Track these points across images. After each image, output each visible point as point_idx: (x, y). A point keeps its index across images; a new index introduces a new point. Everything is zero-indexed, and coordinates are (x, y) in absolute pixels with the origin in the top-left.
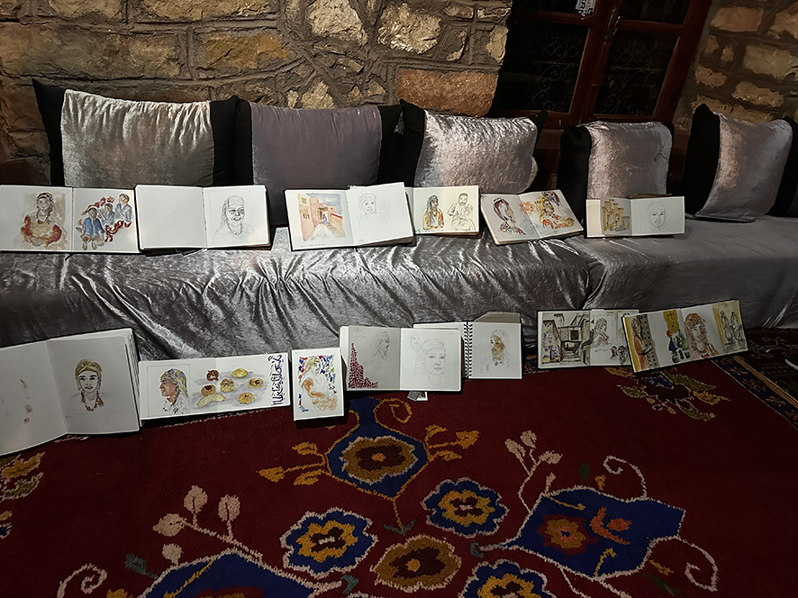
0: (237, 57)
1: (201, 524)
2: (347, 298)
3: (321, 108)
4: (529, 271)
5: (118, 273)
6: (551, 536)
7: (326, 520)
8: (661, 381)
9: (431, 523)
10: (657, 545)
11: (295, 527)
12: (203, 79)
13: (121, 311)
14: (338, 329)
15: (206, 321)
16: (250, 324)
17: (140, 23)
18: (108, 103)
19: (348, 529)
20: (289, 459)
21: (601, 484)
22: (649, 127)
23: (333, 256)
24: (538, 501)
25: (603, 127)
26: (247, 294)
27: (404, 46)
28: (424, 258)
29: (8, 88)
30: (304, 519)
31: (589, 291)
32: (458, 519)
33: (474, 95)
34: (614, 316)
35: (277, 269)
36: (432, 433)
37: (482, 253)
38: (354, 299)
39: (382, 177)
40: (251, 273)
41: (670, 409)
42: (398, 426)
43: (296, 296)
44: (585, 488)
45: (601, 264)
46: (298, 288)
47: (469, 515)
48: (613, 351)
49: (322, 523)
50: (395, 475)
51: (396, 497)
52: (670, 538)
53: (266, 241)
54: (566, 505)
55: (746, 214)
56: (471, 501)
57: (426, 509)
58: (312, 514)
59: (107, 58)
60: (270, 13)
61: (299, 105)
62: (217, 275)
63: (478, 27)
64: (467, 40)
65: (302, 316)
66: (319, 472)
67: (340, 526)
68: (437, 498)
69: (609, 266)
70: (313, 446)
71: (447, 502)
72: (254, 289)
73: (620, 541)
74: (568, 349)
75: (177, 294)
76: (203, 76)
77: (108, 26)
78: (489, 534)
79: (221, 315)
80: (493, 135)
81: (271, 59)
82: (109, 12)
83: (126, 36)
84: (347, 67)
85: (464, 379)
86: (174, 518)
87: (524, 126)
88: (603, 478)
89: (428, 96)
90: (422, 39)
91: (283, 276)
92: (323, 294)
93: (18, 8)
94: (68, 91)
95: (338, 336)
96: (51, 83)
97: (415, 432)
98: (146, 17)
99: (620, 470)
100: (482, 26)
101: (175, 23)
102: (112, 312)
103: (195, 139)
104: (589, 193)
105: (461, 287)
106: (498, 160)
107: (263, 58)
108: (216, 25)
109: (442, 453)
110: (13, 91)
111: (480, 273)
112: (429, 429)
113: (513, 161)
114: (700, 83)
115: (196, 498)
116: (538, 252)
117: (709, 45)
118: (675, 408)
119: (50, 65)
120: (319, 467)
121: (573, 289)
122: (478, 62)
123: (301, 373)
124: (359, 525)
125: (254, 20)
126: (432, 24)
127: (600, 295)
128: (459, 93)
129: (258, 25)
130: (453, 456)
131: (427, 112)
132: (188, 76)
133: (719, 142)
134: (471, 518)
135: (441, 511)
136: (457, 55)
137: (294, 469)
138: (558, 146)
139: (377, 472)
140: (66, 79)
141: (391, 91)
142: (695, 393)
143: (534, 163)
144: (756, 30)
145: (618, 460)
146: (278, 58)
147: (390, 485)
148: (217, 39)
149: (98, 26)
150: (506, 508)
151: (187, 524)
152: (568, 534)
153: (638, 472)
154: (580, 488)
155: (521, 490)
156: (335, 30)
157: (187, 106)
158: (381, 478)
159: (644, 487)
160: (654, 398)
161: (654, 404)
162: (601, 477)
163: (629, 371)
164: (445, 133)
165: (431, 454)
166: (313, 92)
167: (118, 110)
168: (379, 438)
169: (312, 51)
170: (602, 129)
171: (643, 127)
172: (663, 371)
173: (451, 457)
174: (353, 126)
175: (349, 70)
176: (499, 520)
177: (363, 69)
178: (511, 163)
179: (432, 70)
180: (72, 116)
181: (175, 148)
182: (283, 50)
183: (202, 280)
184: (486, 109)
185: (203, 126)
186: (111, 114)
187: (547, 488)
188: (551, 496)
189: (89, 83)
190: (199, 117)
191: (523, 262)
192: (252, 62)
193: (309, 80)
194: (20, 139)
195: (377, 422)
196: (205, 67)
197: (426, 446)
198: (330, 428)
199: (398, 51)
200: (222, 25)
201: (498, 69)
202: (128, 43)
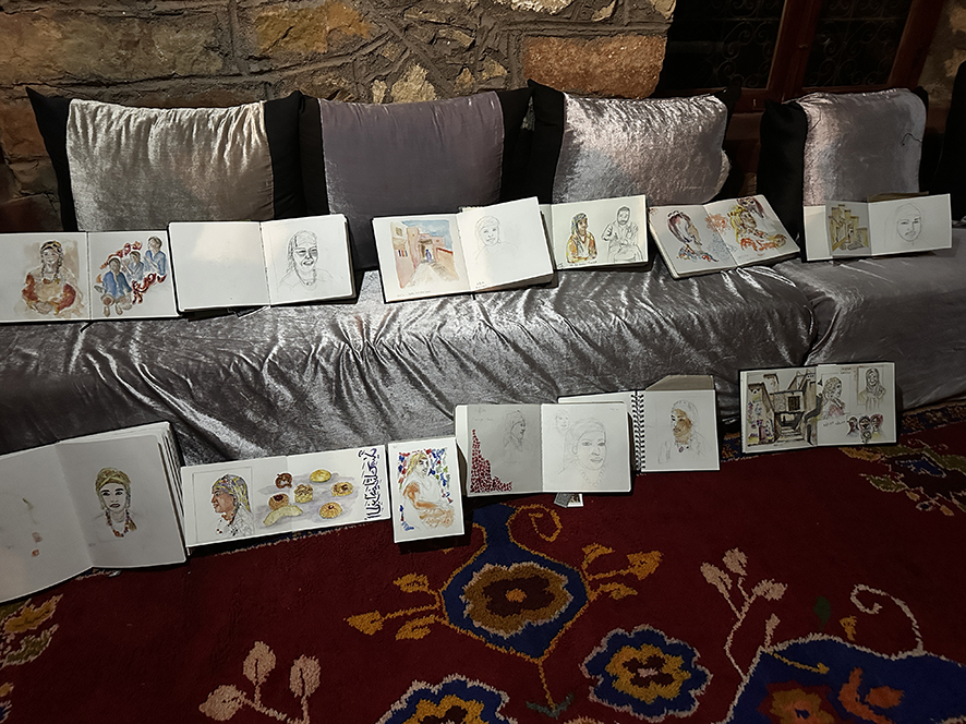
0: (299, 38)
1: (266, 702)
2: (463, 366)
3: (419, 100)
4: (725, 315)
5: (148, 346)
6: (781, 718)
7: (442, 694)
8: (925, 465)
9: (595, 699)
11: (397, 706)
12: (256, 73)
13: (152, 399)
14: (452, 409)
15: (269, 406)
16: (330, 409)
18: (127, 114)
19: (474, 708)
20: (390, 600)
21: (850, 631)
22: (891, 97)
23: (441, 307)
24: (756, 660)
25: (824, 101)
26: (322, 368)
27: (530, 4)
28: (570, 303)
30: (410, 692)
31: (814, 339)
32: (637, 692)
33: (633, 68)
34: (853, 374)
35: (364, 330)
36: (592, 556)
37: (654, 292)
38: (472, 367)
39: (506, 191)
40: (328, 337)
41: (943, 508)
42: (542, 545)
43: (392, 368)
44: (826, 637)
45: (830, 299)
46: (393, 355)
47: (652, 684)
48: (851, 424)
49: (436, 699)
50: (540, 623)
51: (543, 658)
53: (349, 292)
54: (798, 665)
56: (655, 662)
57: (587, 676)
58: (422, 685)
59: (123, 53)
61: (388, 99)
62: (282, 342)
65: (400, 394)
66: (431, 619)
67: (463, 704)
68: (603, 659)
69: (841, 302)
70: (423, 579)
71: (619, 665)
72: (331, 360)
74: (785, 424)
75: (226, 372)
76: (255, 68)
77: (120, 8)
78: (684, 714)
79: (288, 395)
80: (664, 121)
81: (346, 38)
83: (147, 20)
84: (452, 41)
85: (635, 473)
86: (229, 692)
87: (711, 105)
88: (851, 620)
89: (567, 74)
91: (372, 340)
92: (428, 362)
94: (74, 101)
95: (452, 418)
96: (54, 91)
97: (566, 556)
99: (877, 607)
102: (140, 402)
103: (245, 155)
104: (806, 197)
105: (625, 342)
106: (673, 157)
107: (335, 37)
109: (608, 587)
110: (5, 107)
111: (653, 321)
112: (587, 550)
113: (696, 155)
114: (958, 31)
115: (260, 660)
116: (736, 286)
118: (952, 507)
119: (50, 67)
121: (791, 337)
122: (638, 20)
123: (401, 475)
124: (491, 701)
127: (829, 343)
128: (612, 66)
130: (624, 591)
131: (567, 96)
132: (235, 69)
134: (656, 690)
135: (610, 679)
136: (607, 12)
137: (396, 614)
138: (757, 135)
139: (511, 619)
140: (73, 85)
141: (515, 71)
143: (725, 158)
145: (873, 590)
146: (355, 35)
147: (534, 639)
148: (271, 14)
149: (108, 9)
150: (707, 672)
151: (246, 701)
152: (805, 714)
153: (906, 609)
154: (818, 637)
155: (729, 643)
157: (235, 109)
158: (520, 628)
159: (917, 633)
160: (918, 492)
161: (918, 501)
162: (848, 620)
163: (875, 453)
164: (593, 123)
165: (592, 589)
166: (406, 80)
167: (141, 123)
168: (516, 565)
169: (401, 21)
170: (822, 104)
171: (883, 97)
172: (927, 450)
173: (622, 593)
174: (463, 122)
175: (455, 45)
176: (698, 692)
177: (474, 41)
178: (692, 160)
179: (571, 36)
180: (80, 134)
181: (220, 170)
182: (363, 23)
183: (260, 351)
184: (651, 87)
185: (255, 136)
186: (132, 129)
187: (768, 638)
188: (775, 652)
189: (104, 89)
190: (250, 124)
191: (717, 302)
192: (320, 44)
193: (400, 63)
194: (22, 172)
195: (512, 540)
196: (257, 55)
197: (584, 576)
198: (446, 551)
199: (522, 12)
201: (666, 28)
202: (150, 30)
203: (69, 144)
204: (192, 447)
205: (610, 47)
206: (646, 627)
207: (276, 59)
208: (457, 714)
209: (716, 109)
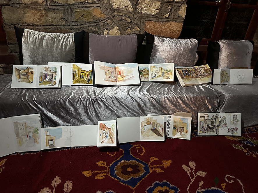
0: (86, 17)
3: (116, 35)
4: (194, 97)
8: (249, 143)
12: (74, 26)
13: (36, 108)
15: (68, 112)
16: (84, 114)
17: (51, 5)
18: (39, 34)
21: (224, 187)
22: (243, 42)
23: (117, 89)
25: (225, 42)
26: (82, 102)
27: (147, 12)
28: (152, 90)
29: (7, 29)
31: (219, 105)
33: (174, 30)
34: (230, 116)
35: (95, 93)
36: (152, 161)
37: (175, 89)
40: (85, 94)
41: (253, 155)
42: (139, 156)
43: (101, 104)
44: (216, 189)
45: (224, 95)
46: (102, 100)
48: (228, 129)
50: (135, 178)
51: (135, 188)
59: (40, 18)
60: (97, 1)
61: (108, 34)
62: (73, 95)
63: (175, 5)
64: (171, 10)
65: (102, 111)
66: (105, 174)
68: (152, 189)
69: (227, 95)
70: (105, 163)
71: (156, 191)
72: (85, 100)
74: (210, 128)
75: (57, 102)
76: (74, 24)
77: (40, 7)
79: (73, 109)
80: (181, 44)
81: (98, 18)
82: (40, 2)
83: (47, 10)
84: (126, 20)
86: (46, 189)
89: (156, 31)
90: (154, 10)
91: (96, 96)
92: (112, 103)
93: (10, 1)
96: (21, 27)
97: (145, 160)
98: (53, 3)
99: (232, 181)
100: (177, 4)
101: (63, 5)
102: (33, 108)
103: (68, 46)
104: (219, 67)
105: (166, 102)
106: (183, 54)
107: (95, 17)
108: (78, 6)
109: (155, 169)
111: (174, 97)
112: (151, 158)
115: (57, 181)
116: (198, 89)
118: (256, 155)
119: (21, 21)
121: (212, 104)
122: (175, 18)
125: (92, 4)
126: (158, 4)
127: (223, 107)
128: (168, 30)
131: (155, 36)
132: (68, 24)
136: (167, 15)
137: (96, 172)
138: (207, 50)
139: (127, 176)
140: (26, 25)
141: (142, 29)
143: (197, 55)
145: (231, 177)
147: (133, 182)
148: (79, 11)
149: (37, 7)
151: (51, 192)
153: (240, 183)
154: (214, 188)
155: (189, 188)
156: (121, 7)
157: (67, 34)
158: (130, 179)
159: (243, 190)
160: (247, 150)
161: (246, 153)
162: (224, 184)
163: (235, 138)
164: (161, 44)
165: (151, 169)
166: (113, 30)
167: (42, 36)
168: (131, 161)
169: (112, 15)
170: (224, 43)
171: (241, 42)
172: (250, 138)
173: (159, 171)
174: (127, 41)
175: (126, 22)
177: (132, 21)
178: (188, 55)
179: (158, 21)
180: (26, 38)
181: (61, 49)
182: (102, 15)
183: (66, 97)
184: (178, 36)
185: (71, 41)
186: (40, 37)
187: (200, 187)
188: (201, 191)
189: (34, 27)
190: (70, 38)
191: (192, 93)
192: (91, 19)
193: (112, 25)
194: (11, 47)
195: (131, 154)
196: (74, 21)
197: (149, 166)
198: (112, 156)
199: (145, 14)
200: (80, 5)
201: (183, 20)
202: (47, 13)
203: (23, 40)
204: (46, 122)
206: (165, 181)
207: (79, 22)
209: (195, 42)
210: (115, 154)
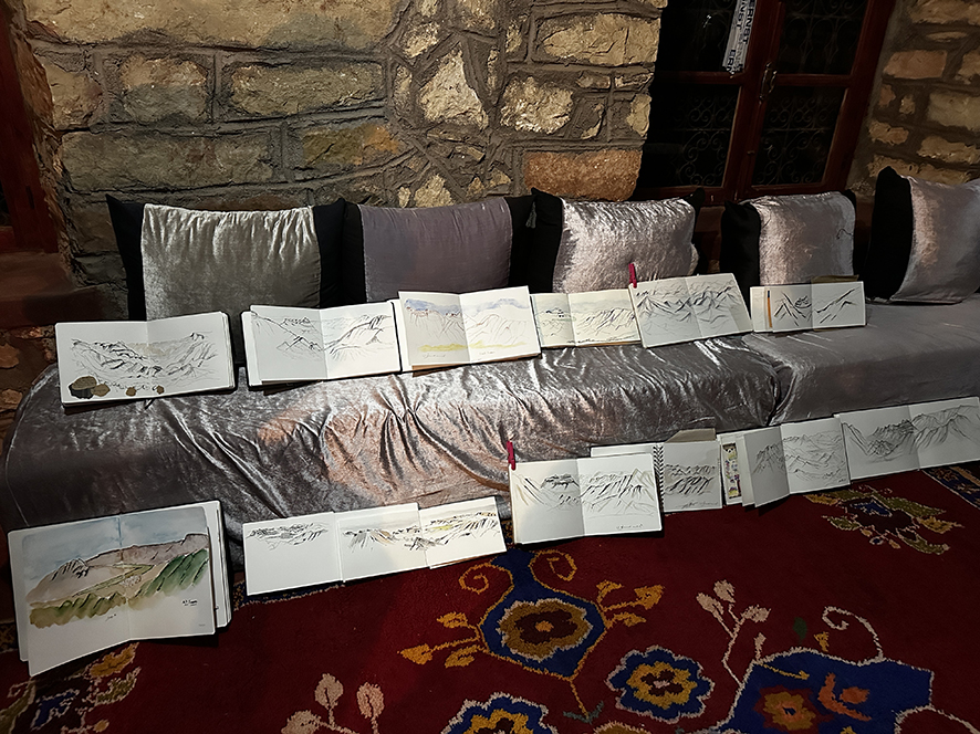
0: (339, 152)
1: (337, 723)
3: (437, 205)
5: (216, 417)
6: (772, 715)
7: (491, 709)
8: (874, 507)
9: (622, 707)
10: (906, 719)
11: (454, 721)
12: (300, 181)
13: (224, 463)
17: (227, 122)
18: (194, 217)
19: (520, 720)
21: (823, 644)
22: (826, 199)
23: (464, 376)
24: (750, 670)
25: (772, 203)
26: (370, 432)
27: (530, 126)
29: (76, 207)
30: (463, 709)
32: (655, 700)
33: (615, 176)
35: (404, 399)
36: (605, 592)
39: (512, 281)
40: (374, 406)
42: (561, 584)
44: (805, 649)
45: (788, 368)
47: (667, 693)
49: (487, 714)
50: (568, 648)
51: (574, 677)
52: (921, 709)
54: (785, 674)
55: (952, 294)
56: (667, 676)
57: (613, 690)
58: (473, 704)
59: (190, 165)
60: (376, 100)
61: (412, 203)
62: (334, 411)
63: (616, 98)
64: (604, 113)
67: (510, 717)
68: (625, 676)
69: (797, 369)
70: (461, 616)
71: (638, 679)
72: (378, 425)
73: (858, 716)
75: (290, 437)
76: (300, 176)
77: (190, 129)
78: (693, 716)
80: (644, 221)
81: (378, 152)
82: (193, 112)
83: (212, 138)
84: (466, 155)
86: (305, 716)
87: (677, 209)
88: (825, 636)
89: (561, 181)
90: (551, 116)
91: (412, 407)
93: (89, 116)
96: (126, 197)
97: (583, 591)
98: (234, 115)
99: (845, 625)
100: (622, 96)
101: (266, 119)
102: (213, 466)
103: (297, 252)
105: (624, 405)
106: (652, 251)
107: (369, 152)
108: (314, 118)
109: (620, 617)
110: (82, 210)
112: (600, 586)
113: (671, 248)
114: (877, 141)
115: (329, 689)
117: (883, 96)
118: (898, 541)
119: (125, 177)
120: (474, 643)
122: (618, 137)
124: (533, 715)
125: (358, 109)
126: (563, 99)
127: (789, 404)
128: (598, 175)
129: (362, 114)
130: (636, 619)
131: (564, 202)
132: (283, 178)
133: (912, 211)
134: (670, 698)
135: (631, 691)
136: (593, 132)
137: (443, 646)
138: (719, 226)
139: (543, 646)
140: (143, 191)
141: (518, 180)
142: (919, 520)
143: (695, 251)
144: (939, 75)
145: (839, 611)
146: (386, 151)
147: (564, 661)
148: (316, 133)
149: (180, 129)
150: (710, 681)
151: (322, 724)
152: (792, 712)
153: (868, 625)
154: (798, 650)
155: (726, 658)
156: (451, 114)
157: (286, 213)
158: (551, 653)
159: (878, 644)
160: (871, 529)
161: (871, 537)
162: (822, 636)
163: (833, 497)
164: (586, 223)
165: (607, 618)
166: (427, 187)
167: (206, 224)
168: (541, 601)
169: (425, 140)
170: (771, 205)
171: (819, 199)
172: (875, 494)
173: (633, 621)
174: (479, 224)
175: (468, 159)
176: (704, 698)
177: (485, 156)
178: (667, 253)
179: (563, 151)
180: (154, 234)
181: (275, 264)
182: (392, 141)
183: (317, 418)
184: (630, 192)
185: (306, 235)
186: (199, 229)
187: (758, 653)
188: (765, 663)
189: (169, 195)
190: (301, 225)
191: (697, 371)
192: (356, 158)
193: (422, 173)
195: (536, 580)
196: (302, 166)
197: (600, 608)
198: (478, 592)
199: (524, 132)
200: (321, 117)
201: (642, 144)
202: (213, 146)
203: (144, 241)
205: (596, 160)
207: (319, 170)
208: (505, 725)
210: (487, 586)
